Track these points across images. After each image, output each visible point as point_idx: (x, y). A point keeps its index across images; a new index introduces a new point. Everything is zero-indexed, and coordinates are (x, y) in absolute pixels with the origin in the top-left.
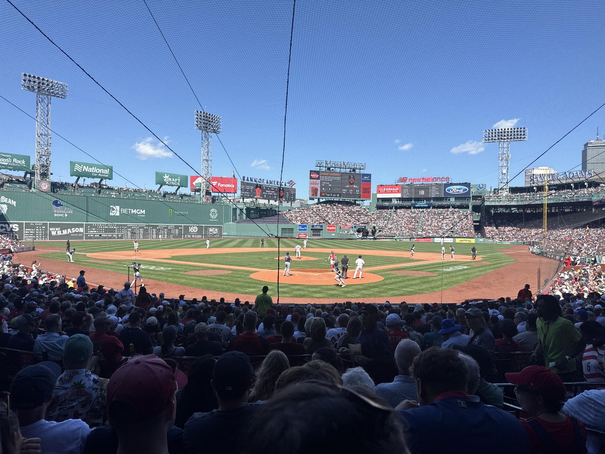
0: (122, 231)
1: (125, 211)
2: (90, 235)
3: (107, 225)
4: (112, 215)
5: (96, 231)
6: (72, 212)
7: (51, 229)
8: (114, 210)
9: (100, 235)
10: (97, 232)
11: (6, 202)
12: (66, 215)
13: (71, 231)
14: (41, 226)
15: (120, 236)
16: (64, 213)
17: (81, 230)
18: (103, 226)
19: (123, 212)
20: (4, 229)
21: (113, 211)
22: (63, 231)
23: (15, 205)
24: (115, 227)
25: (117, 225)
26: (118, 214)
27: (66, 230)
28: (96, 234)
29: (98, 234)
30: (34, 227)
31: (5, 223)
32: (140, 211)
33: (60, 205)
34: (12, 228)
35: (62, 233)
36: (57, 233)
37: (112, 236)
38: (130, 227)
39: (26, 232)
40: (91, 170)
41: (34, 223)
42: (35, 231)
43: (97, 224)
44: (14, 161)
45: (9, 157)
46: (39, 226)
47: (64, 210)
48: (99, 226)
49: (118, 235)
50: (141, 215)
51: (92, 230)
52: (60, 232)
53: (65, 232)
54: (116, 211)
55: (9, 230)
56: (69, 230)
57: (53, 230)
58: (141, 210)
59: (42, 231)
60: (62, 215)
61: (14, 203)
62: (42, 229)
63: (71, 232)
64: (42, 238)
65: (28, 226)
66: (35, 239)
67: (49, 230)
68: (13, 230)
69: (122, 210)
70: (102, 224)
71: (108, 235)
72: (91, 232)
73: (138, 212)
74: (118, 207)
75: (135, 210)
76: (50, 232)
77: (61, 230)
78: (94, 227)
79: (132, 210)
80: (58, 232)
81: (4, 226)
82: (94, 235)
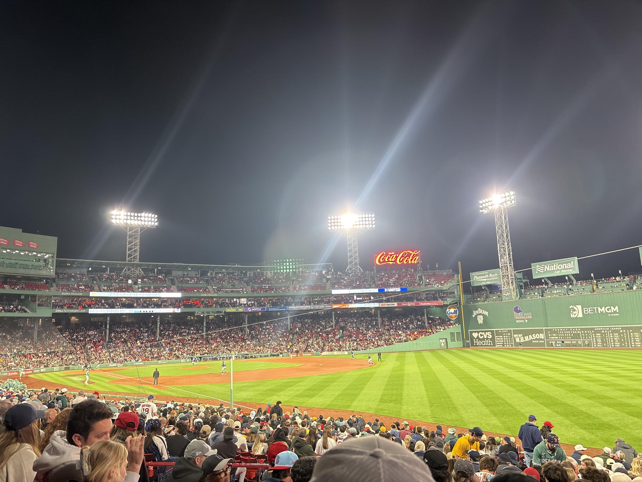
0: (588, 336)
1: (589, 311)
2: (552, 341)
3: (569, 330)
4: (574, 317)
5: (557, 338)
6: (531, 317)
7: (515, 336)
8: (574, 310)
9: (563, 342)
10: (559, 339)
11: (482, 313)
12: (526, 321)
13: (533, 337)
14: (507, 333)
15: (587, 343)
16: (524, 319)
17: (542, 336)
18: (564, 331)
19: (586, 312)
20: (483, 337)
21: (574, 313)
22: (525, 337)
23: (487, 315)
24: (579, 332)
25: (582, 329)
26: (581, 315)
27: (527, 337)
28: (558, 341)
29: (560, 341)
30: (502, 334)
31: (482, 332)
32: (610, 308)
33: (520, 311)
34: (487, 336)
35: (524, 339)
36: (520, 340)
37: (577, 342)
38: (600, 332)
39: (497, 339)
40: (552, 268)
41: (502, 330)
42: (503, 338)
43: (557, 329)
44: (490, 276)
45: (486, 274)
46: (504, 333)
47: (523, 316)
48: (559, 331)
49: (584, 342)
50: (613, 313)
51: (553, 336)
52: (523, 338)
53: (527, 339)
54: (578, 312)
55: (485, 337)
56: (530, 336)
57: (517, 337)
58: (612, 307)
59: (508, 338)
60: (522, 321)
61: (487, 313)
62: (508, 335)
63: (532, 339)
64: (509, 344)
65: (498, 333)
66: (503, 345)
67: (514, 336)
68: (488, 337)
69: (586, 309)
70: (563, 329)
71: (571, 341)
72: (552, 338)
73: (608, 310)
74: (579, 307)
75: (603, 308)
76: (515, 339)
77: (524, 336)
78: (555, 332)
79: (599, 309)
80: (521, 338)
81: (482, 334)
82: (556, 342)
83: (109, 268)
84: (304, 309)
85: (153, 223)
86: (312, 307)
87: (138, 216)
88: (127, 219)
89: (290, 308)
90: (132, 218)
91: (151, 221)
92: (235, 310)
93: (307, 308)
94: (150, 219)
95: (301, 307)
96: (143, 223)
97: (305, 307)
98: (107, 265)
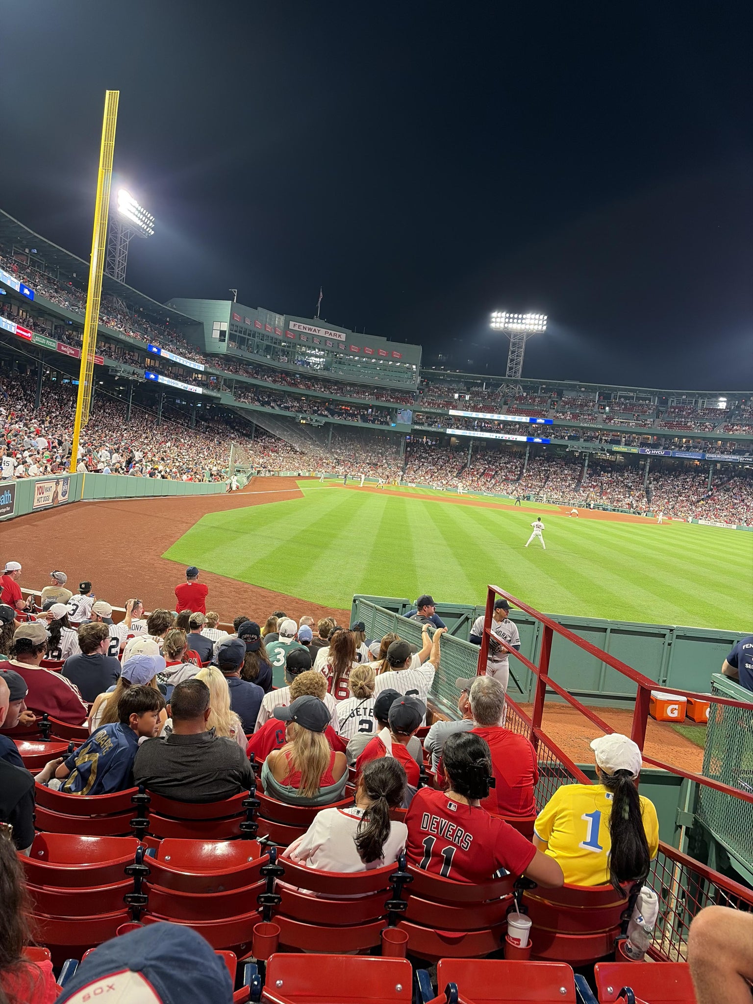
83: (485, 384)
84: (729, 460)
85: (540, 327)
86: (741, 459)
87: (522, 319)
88: (509, 322)
89: (707, 456)
90: (515, 321)
91: (538, 324)
92: (626, 449)
93: (733, 459)
94: (537, 322)
95: (725, 457)
96: (527, 327)
97: (730, 457)
98: (483, 380)
